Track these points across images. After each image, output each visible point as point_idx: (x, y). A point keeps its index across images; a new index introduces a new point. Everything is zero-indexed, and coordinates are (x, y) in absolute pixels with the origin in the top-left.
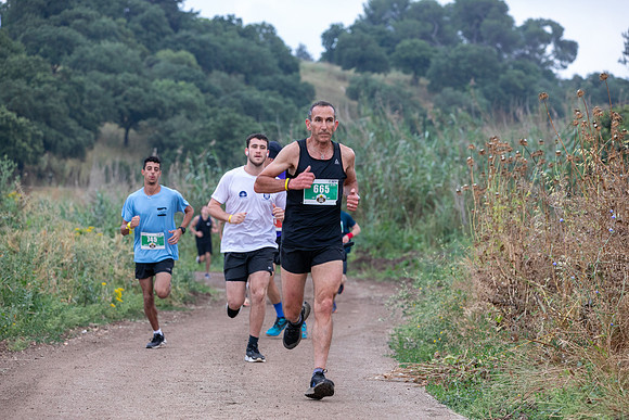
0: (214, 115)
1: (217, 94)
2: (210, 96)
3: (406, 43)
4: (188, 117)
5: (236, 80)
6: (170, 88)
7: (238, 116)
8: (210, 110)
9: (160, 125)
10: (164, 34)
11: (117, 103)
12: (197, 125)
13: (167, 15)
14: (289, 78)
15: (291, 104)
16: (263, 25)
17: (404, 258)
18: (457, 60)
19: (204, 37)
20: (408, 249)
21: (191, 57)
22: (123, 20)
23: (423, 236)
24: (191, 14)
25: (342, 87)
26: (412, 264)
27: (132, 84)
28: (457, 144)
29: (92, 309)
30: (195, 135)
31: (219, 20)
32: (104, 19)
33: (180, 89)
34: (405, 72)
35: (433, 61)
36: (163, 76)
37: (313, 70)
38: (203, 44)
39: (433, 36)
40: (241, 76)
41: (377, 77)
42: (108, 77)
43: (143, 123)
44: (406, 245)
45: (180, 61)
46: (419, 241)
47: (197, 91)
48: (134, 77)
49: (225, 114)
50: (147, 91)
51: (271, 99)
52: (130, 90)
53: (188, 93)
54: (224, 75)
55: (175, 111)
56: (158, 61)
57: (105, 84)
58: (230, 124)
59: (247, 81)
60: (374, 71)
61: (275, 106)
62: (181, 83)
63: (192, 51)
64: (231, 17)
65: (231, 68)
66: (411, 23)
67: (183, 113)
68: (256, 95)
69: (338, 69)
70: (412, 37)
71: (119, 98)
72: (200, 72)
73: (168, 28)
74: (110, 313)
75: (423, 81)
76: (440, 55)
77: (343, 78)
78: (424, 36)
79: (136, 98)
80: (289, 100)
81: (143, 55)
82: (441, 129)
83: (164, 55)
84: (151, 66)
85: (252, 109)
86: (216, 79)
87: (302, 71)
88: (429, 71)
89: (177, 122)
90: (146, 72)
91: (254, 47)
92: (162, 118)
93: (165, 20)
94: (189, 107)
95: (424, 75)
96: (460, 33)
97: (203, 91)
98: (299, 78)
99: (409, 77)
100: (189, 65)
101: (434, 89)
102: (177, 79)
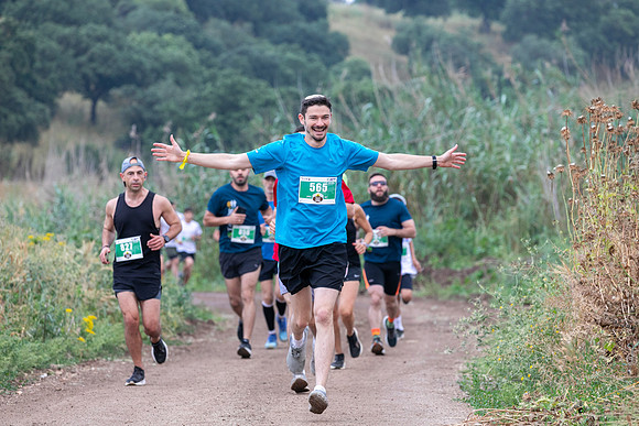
0: (213, 79)
1: (216, 51)
2: (207, 54)
4: (178, 83)
5: (242, 30)
6: (151, 43)
7: (245, 80)
8: (207, 73)
9: (140, 93)
11: (79, 66)
12: (190, 94)
14: (313, 27)
15: (317, 61)
17: (475, 268)
20: (481, 256)
23: (501, 237)
25: (387, 37)
26: (489, 276)
27: (100, 39)
28: (545, 110)
29: (54, 345)
30: (187, 106)
33: (165, 45)
34: (472, 15)
36: (142, 28)
37: (347, 15)
40: (248, 26)
41: (434, 23)
42: (67, 31)
43: (116, 92)
44: (479, 250)
46: (497, 244)
47: (189, 46)
48: (102, 29)
49: (227, 77)
50: (120, 48)
51: (290, 55)
52: (97, 48)
53: (176, 49)
54: (225, 24)
55: (159, 75)
56: (134, 8)
57: (63, 40)
58: (235, 90)
59: (256, 32)
60: (429, 14)
61: (295, 64)
62: (167, 37)
65: (233, 15)
67: (170, 77)
68: (269, 51)
69: (379, 13)
71: (83, 59)
72: (191, 20)
74: (78, 349)
75: (496, 26)
77: (387, 26)
79: (106, 59)
80: (315, 56)
82: (523, 91)
84: (124, 13)
85: (265, 71)
86: (214, 30)
87: (331, 17)
88: (505, 13)
89: (163, 88)
90: (119, 22)
92: (142, 84)
94: (179, 69)
95: (497, 18)
97: (197, 47)
98: (326, 26)
99: (478, 22)
100: (177, 11)
101: (511, 37)
102: (161, 30)
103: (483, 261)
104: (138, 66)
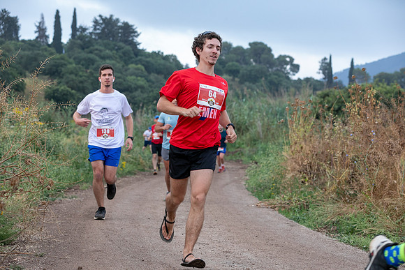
0: (152, 91)
1: (153, 83)
2: (150, 84)
3: (230, 63)
4: (142, 92)
6: (134, 80)
8: (150, 89)
10: (131, 58)
12: (145, 95)
13: (133, 50)
16: (172, 55)
18: (251, 71)
19: (148, 59)
21: (143, 68)
22: (115, 52)
23: (244, 142)
24: (143, 50)
26: (241, 154)
28: (257, 104)
31: (154, 53)
32: (107, 51)
33: (138, 80)
34: (230, 76)
35: (241, 71)
36: (131, 75)
38: (148, 62)
39: (241, 61)
40: (163, 76)
45: (138, 69)
47: (145, 81)
50: (125, 81)
53: (141, 82)
54: (156, 75)
55: (136, 89)
56: (129, 69)
62: (139, 78)
63: (143, 65)
64: (159, 52)
65: (159, 73)
66: (232, 55)
67: (140, 90)
70: (233, 61)
72: (146, 73)
73: (133, 55)
75: (237, 79)
76: (244, 69)
78: (237, 61)
81: (123, 66)
83: (132, 66)
84: (126, 70)
86: (153, 77)
88: (240, 75)
89: (137, 93)
90: (124, 73)
91: (168, 64)
92: (131, 92)
93: (132, 52)
94: (142, 87)
95: (237, 77)
96: (252, 60)
97: (148, 81)
99: (231, 78)
100: (142, 70)
101: (241, 82)
102: (137, 76)
103: (239, 149)
104: (130, 86)
